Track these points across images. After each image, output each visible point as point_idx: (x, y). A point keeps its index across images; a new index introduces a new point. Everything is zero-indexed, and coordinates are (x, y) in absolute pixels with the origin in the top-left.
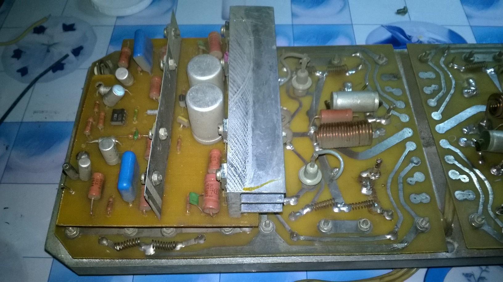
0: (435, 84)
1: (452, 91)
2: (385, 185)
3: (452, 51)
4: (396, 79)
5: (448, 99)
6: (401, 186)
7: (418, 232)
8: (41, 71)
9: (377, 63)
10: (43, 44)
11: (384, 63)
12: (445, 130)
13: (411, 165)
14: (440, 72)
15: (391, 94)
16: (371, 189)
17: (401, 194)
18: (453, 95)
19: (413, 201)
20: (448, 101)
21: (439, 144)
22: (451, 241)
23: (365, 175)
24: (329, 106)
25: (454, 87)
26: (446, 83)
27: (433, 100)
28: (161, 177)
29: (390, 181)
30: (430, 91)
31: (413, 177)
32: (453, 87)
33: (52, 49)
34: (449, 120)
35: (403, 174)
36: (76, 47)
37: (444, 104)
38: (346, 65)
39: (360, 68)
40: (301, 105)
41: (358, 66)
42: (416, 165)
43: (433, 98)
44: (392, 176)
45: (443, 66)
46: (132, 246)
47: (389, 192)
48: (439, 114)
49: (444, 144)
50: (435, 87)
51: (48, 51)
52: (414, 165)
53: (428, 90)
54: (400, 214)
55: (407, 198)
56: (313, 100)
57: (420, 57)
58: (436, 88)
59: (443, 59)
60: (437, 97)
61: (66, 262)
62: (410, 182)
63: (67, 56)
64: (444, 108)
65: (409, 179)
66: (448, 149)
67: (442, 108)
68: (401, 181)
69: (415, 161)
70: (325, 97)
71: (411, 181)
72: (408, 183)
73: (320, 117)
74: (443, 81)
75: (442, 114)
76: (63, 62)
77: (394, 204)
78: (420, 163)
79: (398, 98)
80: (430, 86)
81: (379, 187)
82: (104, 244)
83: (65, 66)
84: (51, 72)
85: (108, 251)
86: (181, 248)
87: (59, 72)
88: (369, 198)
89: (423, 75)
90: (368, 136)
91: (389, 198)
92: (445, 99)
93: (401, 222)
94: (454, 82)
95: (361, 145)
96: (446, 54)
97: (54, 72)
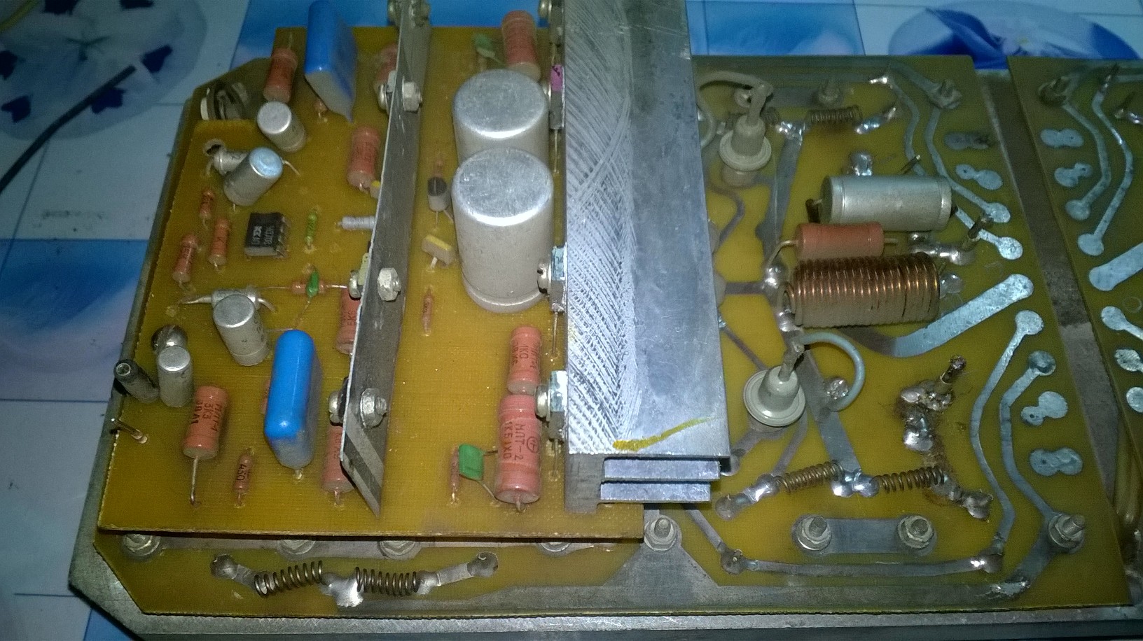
0: (1082, 162)
1: (1127, 182)
2: (965, 426)
3: (1122, 78)
4: (984, 146)
5: (1116, 202)
6: (1006, 429)
7: (1053, 551)
8: (63, 108)
9: (934, 105)
10: (70, 40)
11: (952, 103)
12: (1113, 283)
13: (1031, 374)
14: (1095, 132)
15: (972, 185)
16: (930, 436)
17: (1008, 448)
18: (1128, 192)
19: (1038, 468)
20: (1117, 205)
21: (1100, 319)
22: (1135, 575)
23: (910, 398)
24: (817, 213)
25: (1132, 172)
26: (1109, 159)
27: (1080, 204)
28: (383, 406)
29: (977, 414)
30: (1074, 180)
31: (1036, 404)
32: (1127, 170)
33: (93, 53)
34: (1121, 257)
35: (1011, 397)
36: (152, 47)
37: (1109, 214)
38: (857, 107)
39: (890, 115)
40: (740, 211)
41: (887, 110)
42: (1044, 374)
43: (1079, 198)
44: (983, 399)
45: (1100, 115)
46: (302, 584)
47: (977, 444)
48: (1095, 241)
49: (1112, 318)
50: (1084, 169)
51: (83, 58)
52: (1038, 373)
53: (1066, 177)
54: (1007, 505)
55: (1023, 460)
56: (771, 199)
57: (1044, 90)
58: (1087, 173)
59: (1099, 98)
60: (1090, 195)
61: (126, 620)
62: (1030, 420)
63: (130, 70)
64: (1107, 224)
65: (1027, 411)
66: (1124, 331)
67: (1102, 226)
68: (1007, 415)
69: (1042, 364)
70: (806, 189)
71: (1032, 416)
72: (1026, 422)
73: (797, 242)
74: (1102, 155)
75: (1104, 239)
76: (121, 86)
77: (992, 477)
78: (1054, 367)
79: (991, 197)
80: (1072, 167)
81: (949, 431)
82: (226, 576)
83: (125, 97)
84: (88, 112)
85: (237, 595)
86: (433, 589)
87: (109, 112)
88: (925, 459)
89: (1052, 138)
90: (927, 297)
91: (977, 460)
92: (1110, 200)
93: (1009, 526)
94: (1129, 158)
95: (906, 319)
96: (1106, 85)
97: (97, 110)
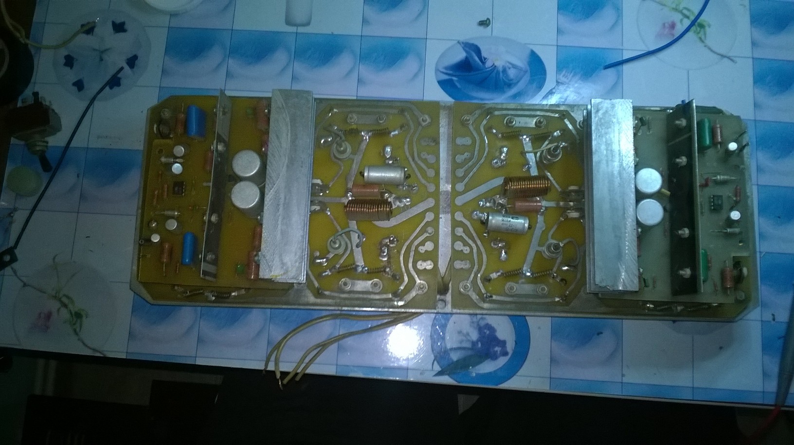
0: (468, 152)
1: (482, 161)
2: (399, 252)
3: (497, 113)
5: (475, 169)
6: (412, 254)
9: (420, 124)
10: (95, 50)
12: (463, 202)
14: (477, 138)
15: (425, 160)
17: (411, 259)
18: (481, 165)
19: (419, 267)
21: (454, 216)
23: (385, 242)
26: (479, 151)
29: (404, 249)
30: (462, 160)
31: (424, 246)
32: (484, 156)
33: (105, 57)
34: (470, 192)
35: (416, 243)
36: (130, 56)
37: (470, 175)
38: (388, 128)
39: (403, 129)
40: (341, 169)
41: (402, 126)
43: (462, 168)
44: (406, 244)
45: (483, 130)
47: (402, 258)
48: (462, 185)
49: (459, 216)
50: (468, 155)
51: (101, 60)
52: (428, 235)
54: (406, 278)
55: (415, 265)
56: (353, 164)
59: (485, 122)
60: (466, 166)
62: (421, 251)
63: (122, 69)
64: (469, 179)
65: (421, 248)
66: (461, 222)
68: (414, 249)
69: (430, 231)
74: (477, 149)
75: (466, 185)
76: (119, 76)
77: (404, 269)
78: (434, 233)
79: (430, 166)
80: (463, 154)
83: (122, 82)
87: (116, 89)
88: (384, 262)
89: (461, 141)
91: (401, 264)
93: (405, 285)
94: (487, 150)
97: (111, 88)
